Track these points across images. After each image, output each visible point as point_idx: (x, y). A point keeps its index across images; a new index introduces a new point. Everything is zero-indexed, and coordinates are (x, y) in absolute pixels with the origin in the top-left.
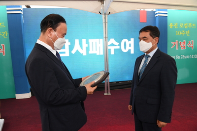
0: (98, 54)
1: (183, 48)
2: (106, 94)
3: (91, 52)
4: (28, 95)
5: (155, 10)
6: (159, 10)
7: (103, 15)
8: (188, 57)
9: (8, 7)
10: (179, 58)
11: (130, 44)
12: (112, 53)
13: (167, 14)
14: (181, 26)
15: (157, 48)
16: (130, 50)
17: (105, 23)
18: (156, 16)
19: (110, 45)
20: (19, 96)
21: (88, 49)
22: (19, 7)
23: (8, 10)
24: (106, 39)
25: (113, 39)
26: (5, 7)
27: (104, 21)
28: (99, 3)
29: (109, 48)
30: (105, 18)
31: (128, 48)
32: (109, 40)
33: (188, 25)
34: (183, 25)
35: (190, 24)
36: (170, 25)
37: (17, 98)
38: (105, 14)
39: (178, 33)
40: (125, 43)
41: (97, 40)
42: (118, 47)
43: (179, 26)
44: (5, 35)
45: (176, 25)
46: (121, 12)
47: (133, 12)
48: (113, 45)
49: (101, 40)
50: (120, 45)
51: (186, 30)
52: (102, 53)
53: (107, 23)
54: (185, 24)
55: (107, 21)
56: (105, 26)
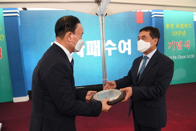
0: (95, 55)
1: (180, 48)
3: (88, 54)
4: (26, 99)
5: (151, 11)
6: (155, 11)
7: (100, 17)
8: (185, 57)
9: (4, 9)
10: (176, 58)
11: (127, 45)
12: (110, 54)
13: (163, 14)
14: (177, 27)
15: (156, 49)
16: (127, 51)
17: (102, 24)
18: (152, 17)
19: (107, 47)
20: (16, 100)
21: (85, 51)
22: (16, 9)
24: (104, 41)
25: (110, 41)
26: (1, 9)
27: (101, 23)
28: (96, 5)
29: (107, 49)
30: (102, 20)
31: (125, 49)
32: (106, 41)
33: (184, 25)
34: (179, 26)
35: (186, 25)
36: (167, 26)
37: (14, 102)
38: (102, 15)
39: (175, 34)
40: (122, 44)
41: (95, 42)
42: (116, 49)
43: (175, 26)
44: (2, 38)
45: (172, 25)
46: (118, 14)
47: (130, 13)
48: (110, 46)
49: (99, 41)
50: (117, 46)
51: (182, 30)
52: (99, 55)
53: (104, 25)
54: (181, 25)
55: (104, 23)
56: (102, 27)
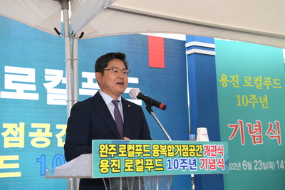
1: (257, 139)
5: (182, 37)
6: (195, 39)
8: (271, 165)
10: (250, 169)
13: (213, 49)
14: (248, 83)
17: (72, 61)
18: (188, 52)
27: (68, 56)
33: (263, 80)
34: (253, 81)
35: (268, 80)
36: (222, 80)
39: (243, 101)
43: (242, 82)
45: (235, 79)
51: (259, 93)
53: (75, 63)
54: (257, 80)
55: (75, 56)
56: (72, 68)
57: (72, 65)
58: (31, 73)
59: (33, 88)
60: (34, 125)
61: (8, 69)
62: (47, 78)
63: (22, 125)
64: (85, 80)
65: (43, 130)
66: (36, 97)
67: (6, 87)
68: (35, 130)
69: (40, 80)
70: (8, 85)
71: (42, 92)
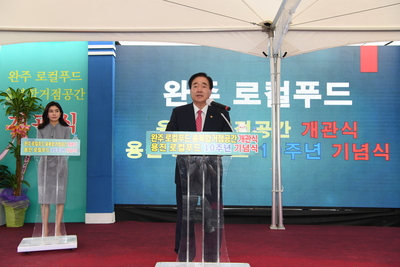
2: (273, 227)
7: (272, 59)
17: (276, 74)
20: (93, 218)
22: (111, 43)
23: (90, 50)
24: (278, 108)
26: (85, 43)
27: (272, 71)
28: (265, 35)
30: (275, 65)
37: (87, 222)
38: (276, 56)
44: (80, 95)
53: (279, 76)
55: (279, 71)
56: (276, 80)
57: (276, 78)
58: (255, 86)
59: (257, 96)
60: (257, 123)
61: (238, 84)
62: (267, 89)
63: (249, 122)
64: (299, 88)
65: (265, 126)
66: (259, 102)
67: (238, 96)
68: (258, 126)
69: (262, 90)
70: (239, 95)
71: (264, 99)
